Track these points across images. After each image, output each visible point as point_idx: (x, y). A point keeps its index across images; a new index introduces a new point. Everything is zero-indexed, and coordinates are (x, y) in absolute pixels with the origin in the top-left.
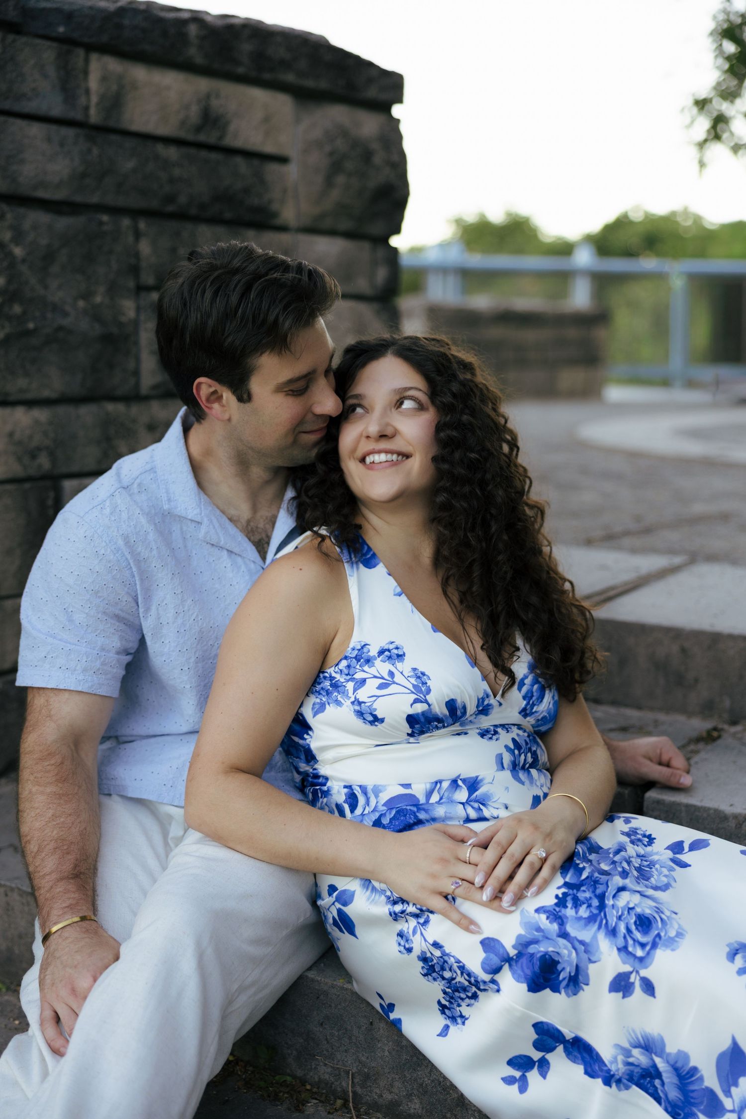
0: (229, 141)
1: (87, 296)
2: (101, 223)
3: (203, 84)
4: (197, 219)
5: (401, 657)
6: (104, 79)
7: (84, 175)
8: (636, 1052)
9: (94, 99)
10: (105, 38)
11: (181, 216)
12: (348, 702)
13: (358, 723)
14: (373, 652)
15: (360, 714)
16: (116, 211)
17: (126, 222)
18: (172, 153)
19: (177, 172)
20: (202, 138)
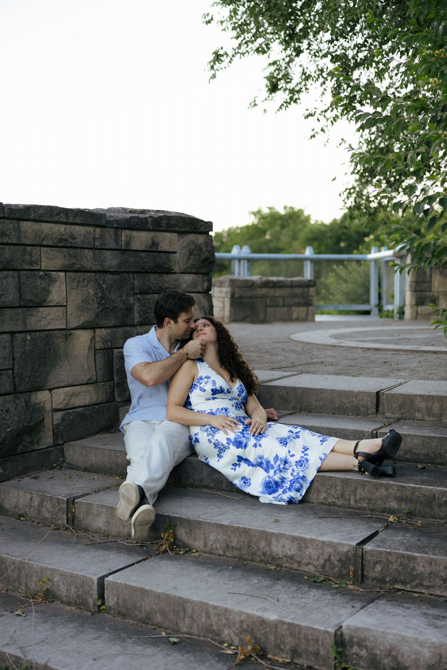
0: (159, 249)
1: (121, 297)
2: (125, 276)
3: (152, 234)
4: (150, 273)
5: (210, 378)
6: (126, 237)
7: (121, 264)
8: (258, 459)
9: (123, 242)
10: (126, 226)
11: (146, 272)
12: (198, 388)
13: (201, 392)
14: (203, 377)
15: (201, 390)
16: (128, 273)
17: (131, 275)
18: (143, 254)
19: (145, 260)
20: (152, 249)
